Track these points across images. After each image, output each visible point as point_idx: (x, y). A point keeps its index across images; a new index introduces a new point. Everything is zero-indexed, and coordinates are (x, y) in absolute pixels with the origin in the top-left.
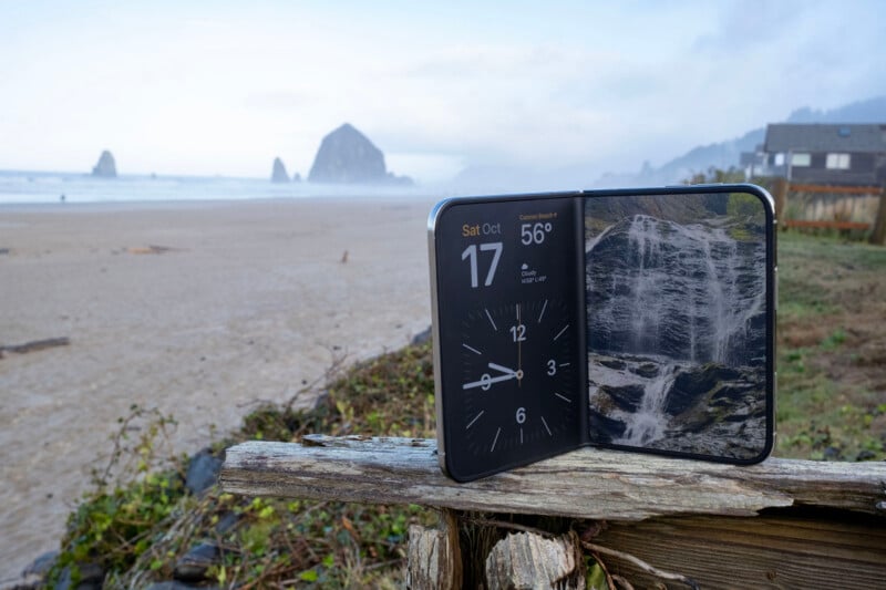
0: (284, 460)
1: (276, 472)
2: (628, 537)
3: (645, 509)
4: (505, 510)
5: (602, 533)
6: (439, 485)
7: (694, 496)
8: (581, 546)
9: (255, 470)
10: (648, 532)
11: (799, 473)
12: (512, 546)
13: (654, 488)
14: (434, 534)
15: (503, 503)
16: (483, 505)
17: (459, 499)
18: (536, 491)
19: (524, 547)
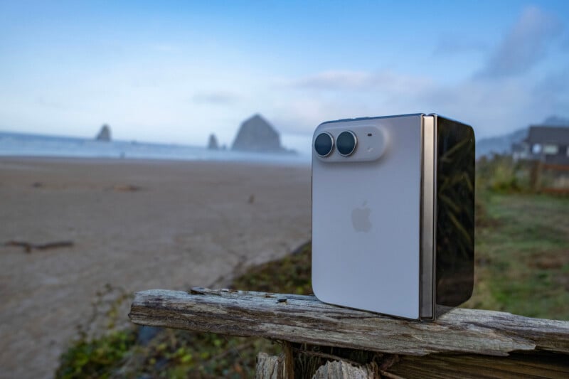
0: (174, 301)
1: (168, 309)
2: (414, 369)
3: (427, 348)
4: (325, 344)
5: (395, 365)
6: (280, 324)
7: (462, 339)
8: (380, 373)
9: (154, 308)
10: (428, 366)
11: (540, 326)
12: (330, 371)
13: (433, 332)
14: (275, 359)
15: (324, 338)
16: (310, 339)
17: (293, 334)
18: (347, 331)
19: (338, 372)
